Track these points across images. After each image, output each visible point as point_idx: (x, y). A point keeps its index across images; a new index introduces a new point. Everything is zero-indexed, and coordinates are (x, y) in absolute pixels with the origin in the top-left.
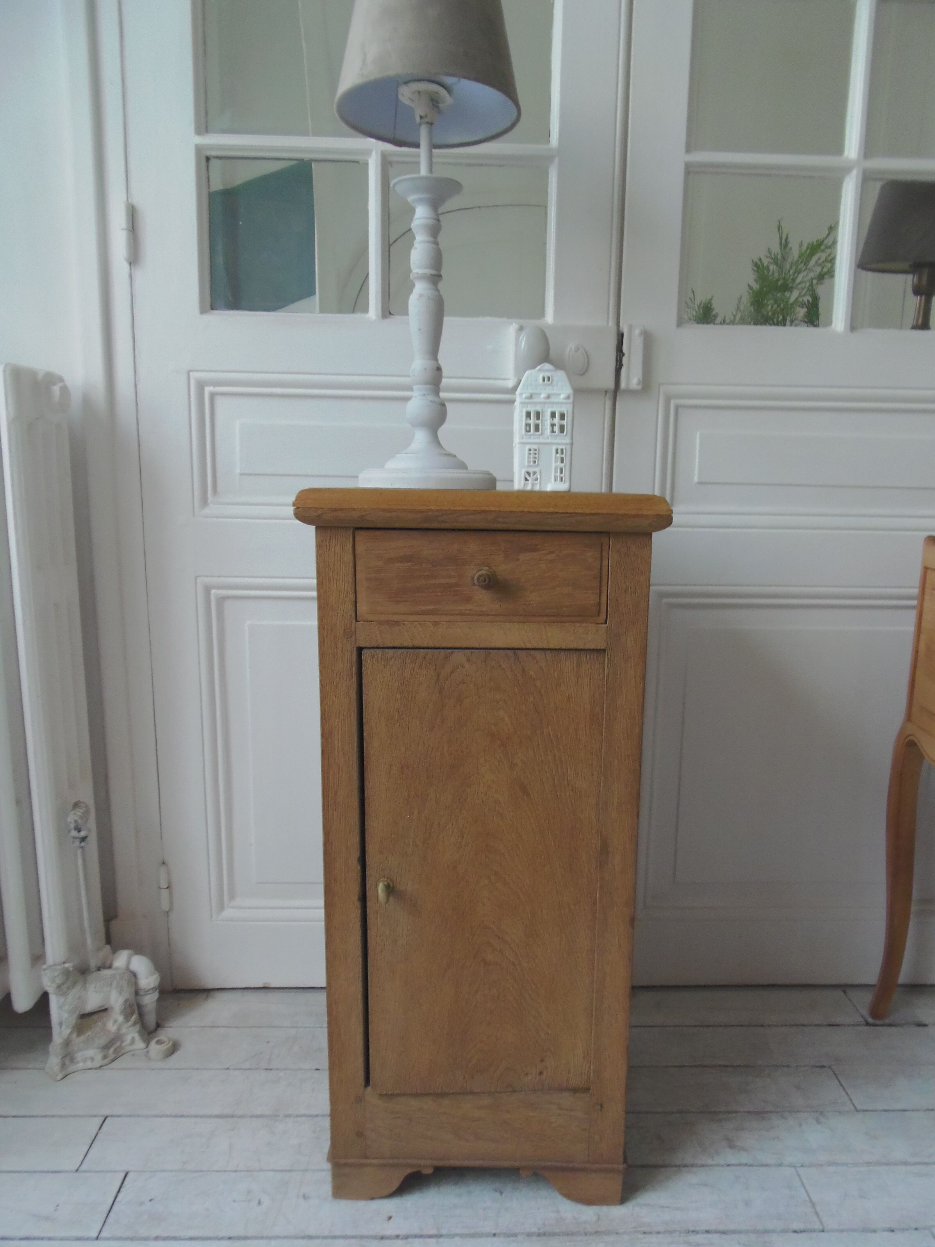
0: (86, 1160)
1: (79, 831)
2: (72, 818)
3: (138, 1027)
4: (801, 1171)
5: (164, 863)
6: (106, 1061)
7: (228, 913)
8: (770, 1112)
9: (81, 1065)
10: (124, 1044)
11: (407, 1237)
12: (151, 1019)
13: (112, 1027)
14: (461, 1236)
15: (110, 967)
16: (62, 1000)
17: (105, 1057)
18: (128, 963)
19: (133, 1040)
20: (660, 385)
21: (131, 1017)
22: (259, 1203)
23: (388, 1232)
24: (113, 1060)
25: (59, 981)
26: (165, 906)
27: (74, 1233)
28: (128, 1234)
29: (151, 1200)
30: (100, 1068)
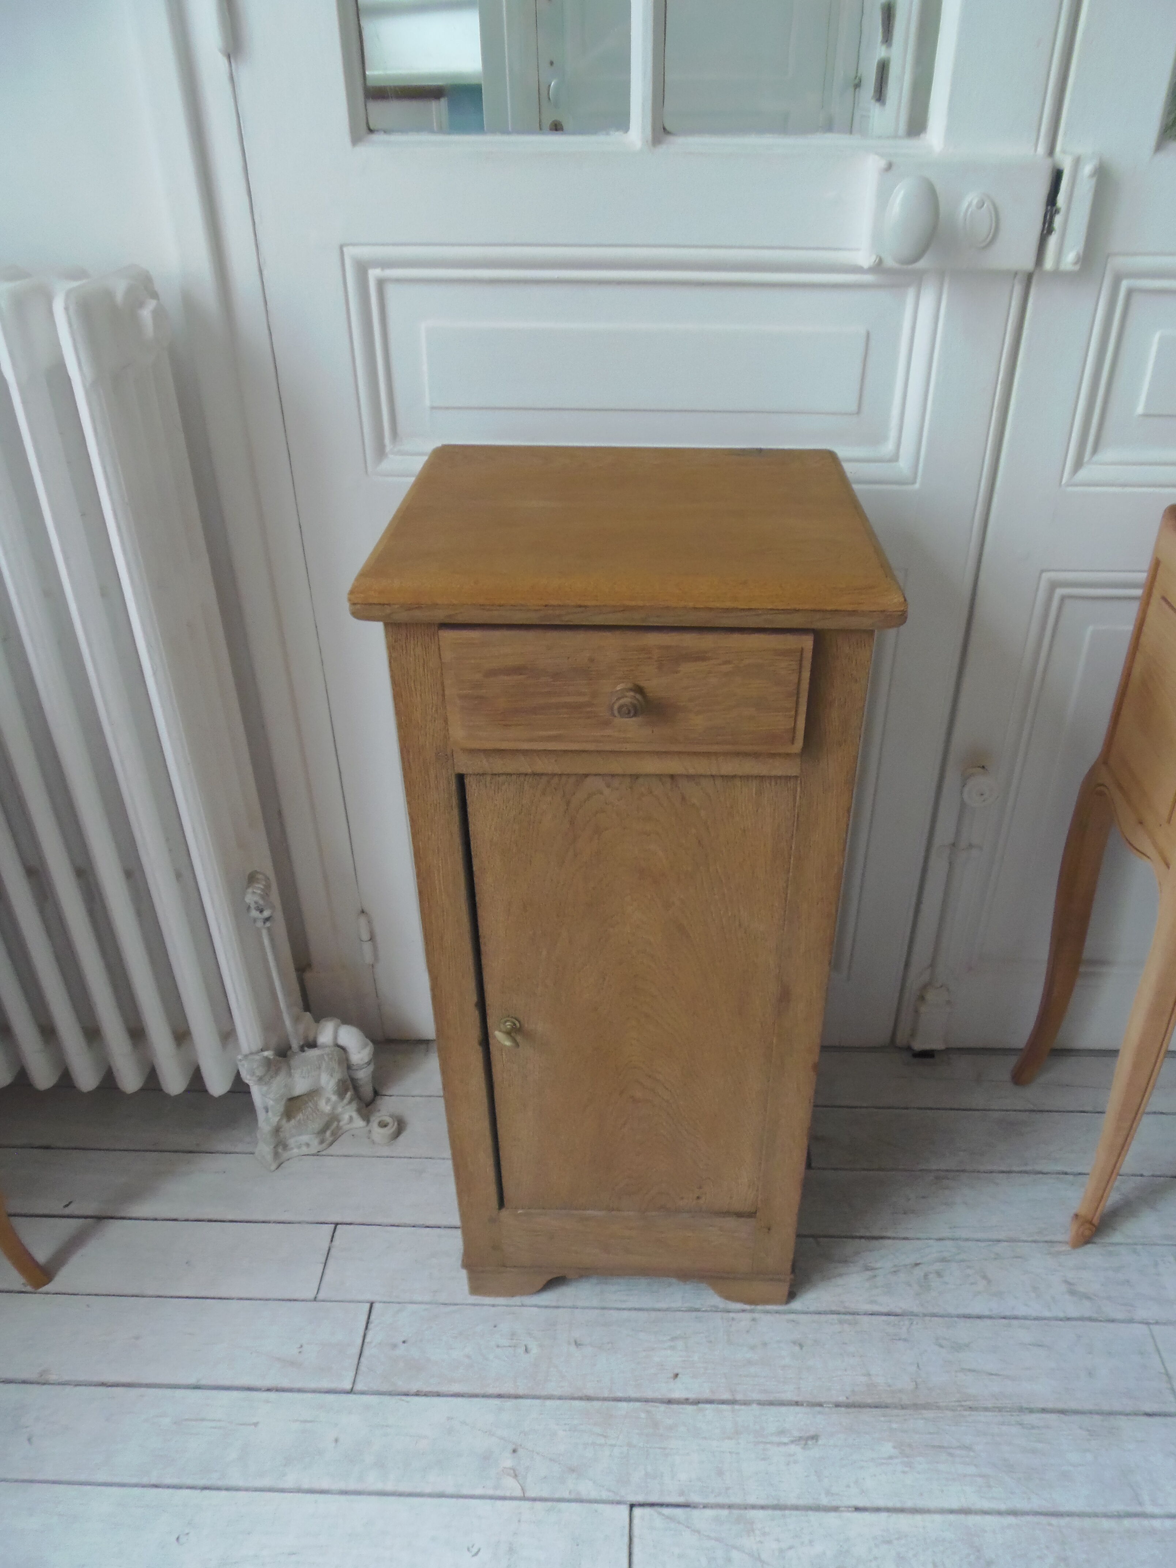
0: (323, 1284)
1: (261, 911)
2: (251, 897)
3: (354, 1106)
4: (1156, 1329)
5: (363, 912)
6: (324, 1145)
8: (1121, 1244)
9: (295, 1151)
10: (341, 1124)
11: (697, 1402)
12: (367, 1091)
13: (325, 1108)
14: (760, 1403)
15: (315, 1044)
16: (265, 1088)
17: (322, 1142)
18: (335, 1037)
19: (351, 1118)
20: (1108, 256)
21: (346, 1094)
22: (527, 1350)
23: (676, 1395)
24: (331, 1144)
25: (258, 1073)
26: (368, 958)
27: (326, 1384)
28: (385, 1387)
29: (404, 1342)
30: (318, 1154)
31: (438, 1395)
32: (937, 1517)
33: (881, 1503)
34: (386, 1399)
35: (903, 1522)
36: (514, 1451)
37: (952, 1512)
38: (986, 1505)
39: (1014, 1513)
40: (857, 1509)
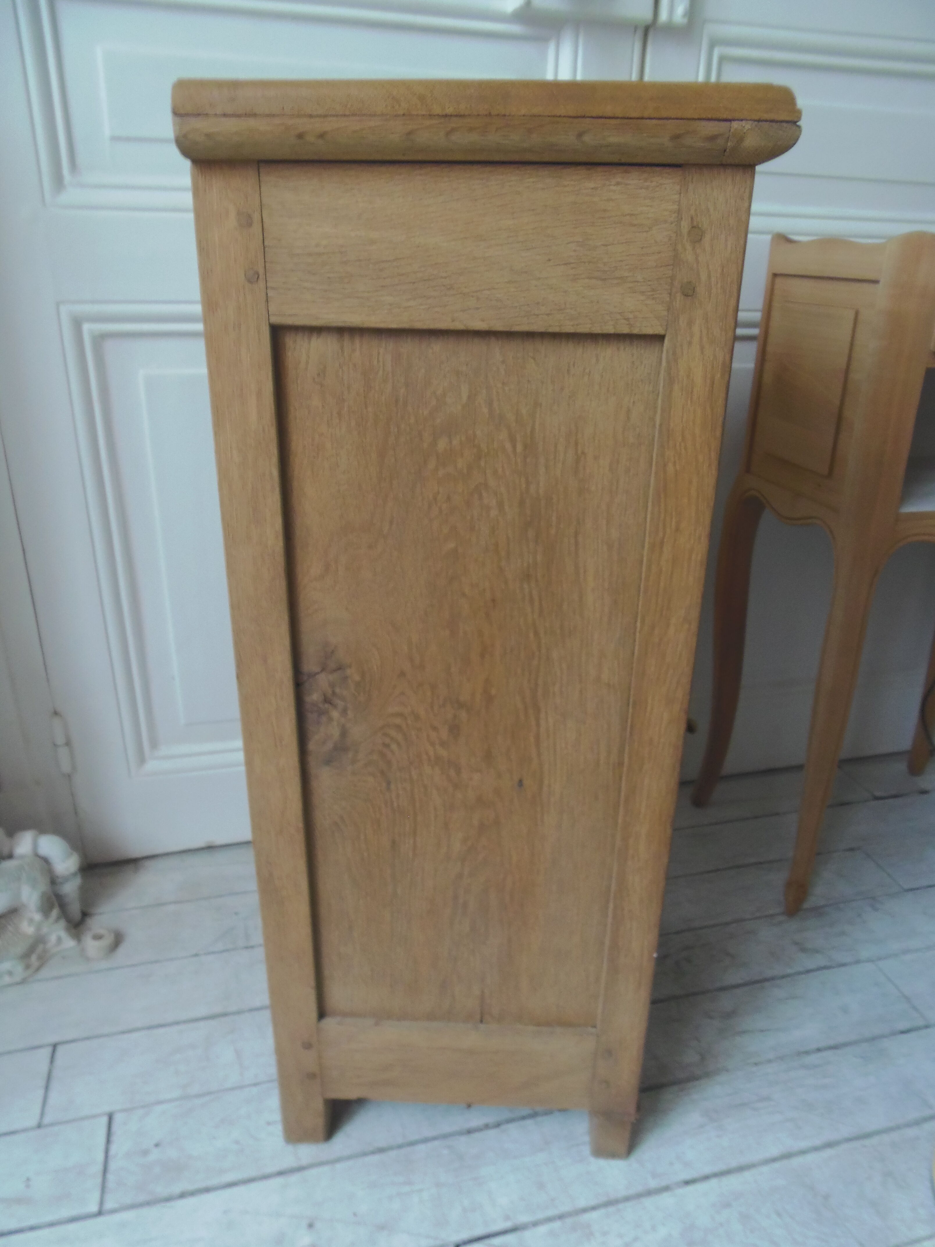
0: (47, 1109)
3: (62, 923)
4: (881, 964)
5: (57, 714)
6: (30, 972)
7: (151, 765)
10: (49, 946)
11: (498, 1125)
12: (75, 909)
13: (27, 929)
15: (10, 856)
17: (28, 967)
18: (35, 846)
19: (59, 940)
20: (704, 21)
21: (51, 912)
23: (474, 1124)
24: (38, 969)
26: (66, 767)
27: (66, 1213)
28: (142, 1198)
29: (157, 1145)
30: (23, 982)
31: (207, 1190)
32: (765, 1169)
33: (707, 1170)
34: (145, 1211)
35: (733, 1182)
36: (311, 1226)
37: (774, 1160)
38: (804, 1144)
39: (829, 1145)
40: (687, 1183)
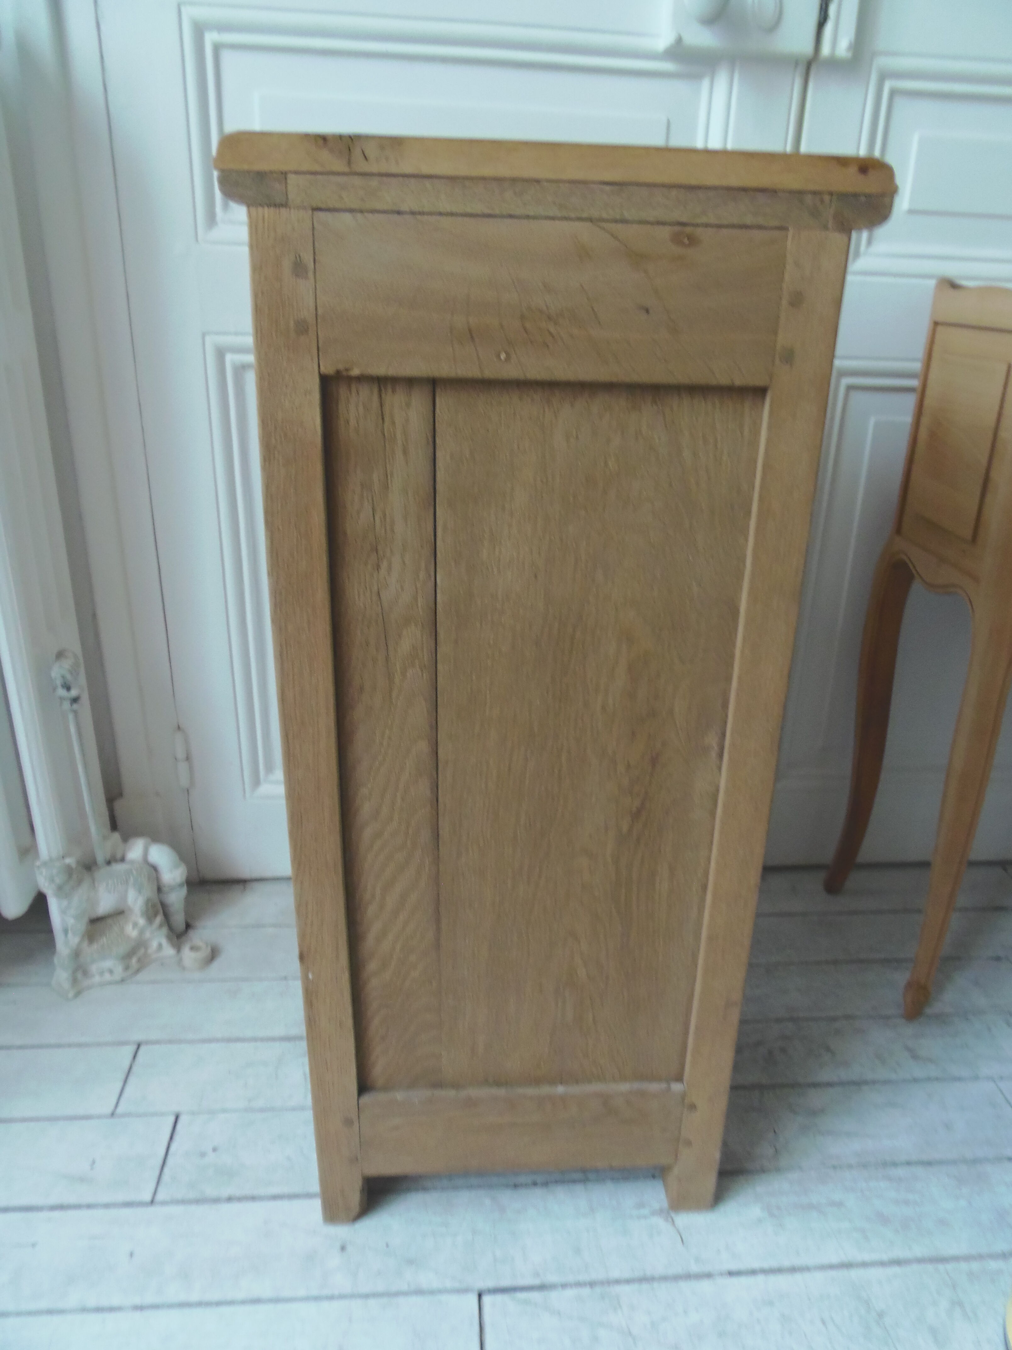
0: (122, 1100)
1: (68, 690)
2: (58, 671)
3: (165, 930)
4: (1002, 1084)
5: (179, 728)
6: (129, 973)
7: (264, 788)
9: (97, 979)
10: (149, 951)
11: (546, 1184)
12: (179, 919)
13: (132, 932)
15: (123, 860)
16: (65, 903)
17: (127, 968)
18: (146, 854)
19: (160, 946)
20: (874, 53)
21: (155, 919)
24: (138, 971)
25: (58, 881)
26: (184, 781)
27: (121, 1197)
28: (192, 1195)
29: (215, 1150)
30: (123, 981)
31: (253, 1198)
32: (819, 1276)
33: (756, 1265)
34: (192, 1208)
35: (782, 1282)
36: (343, 1248)
37: (831, 1267)
38: (868, 1257)
39: (897, 1262)
40: (731, 1274)
